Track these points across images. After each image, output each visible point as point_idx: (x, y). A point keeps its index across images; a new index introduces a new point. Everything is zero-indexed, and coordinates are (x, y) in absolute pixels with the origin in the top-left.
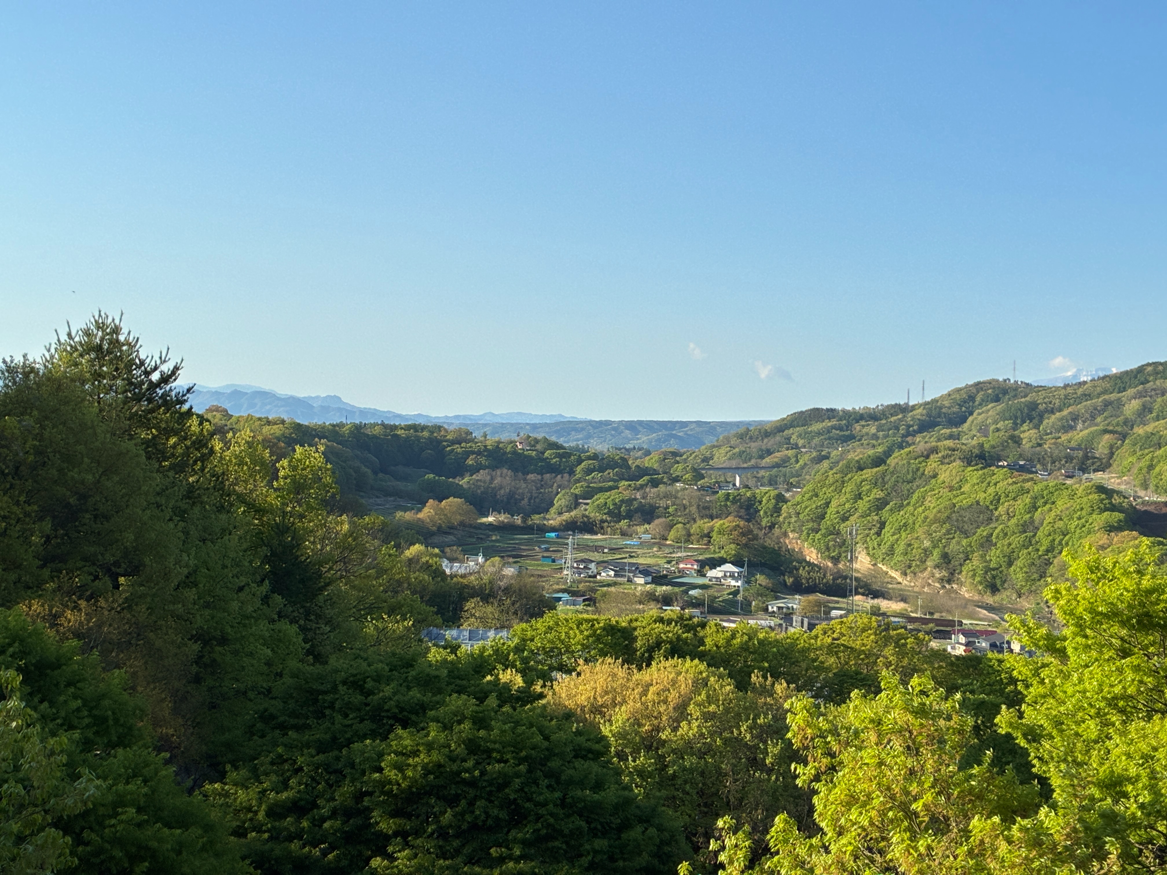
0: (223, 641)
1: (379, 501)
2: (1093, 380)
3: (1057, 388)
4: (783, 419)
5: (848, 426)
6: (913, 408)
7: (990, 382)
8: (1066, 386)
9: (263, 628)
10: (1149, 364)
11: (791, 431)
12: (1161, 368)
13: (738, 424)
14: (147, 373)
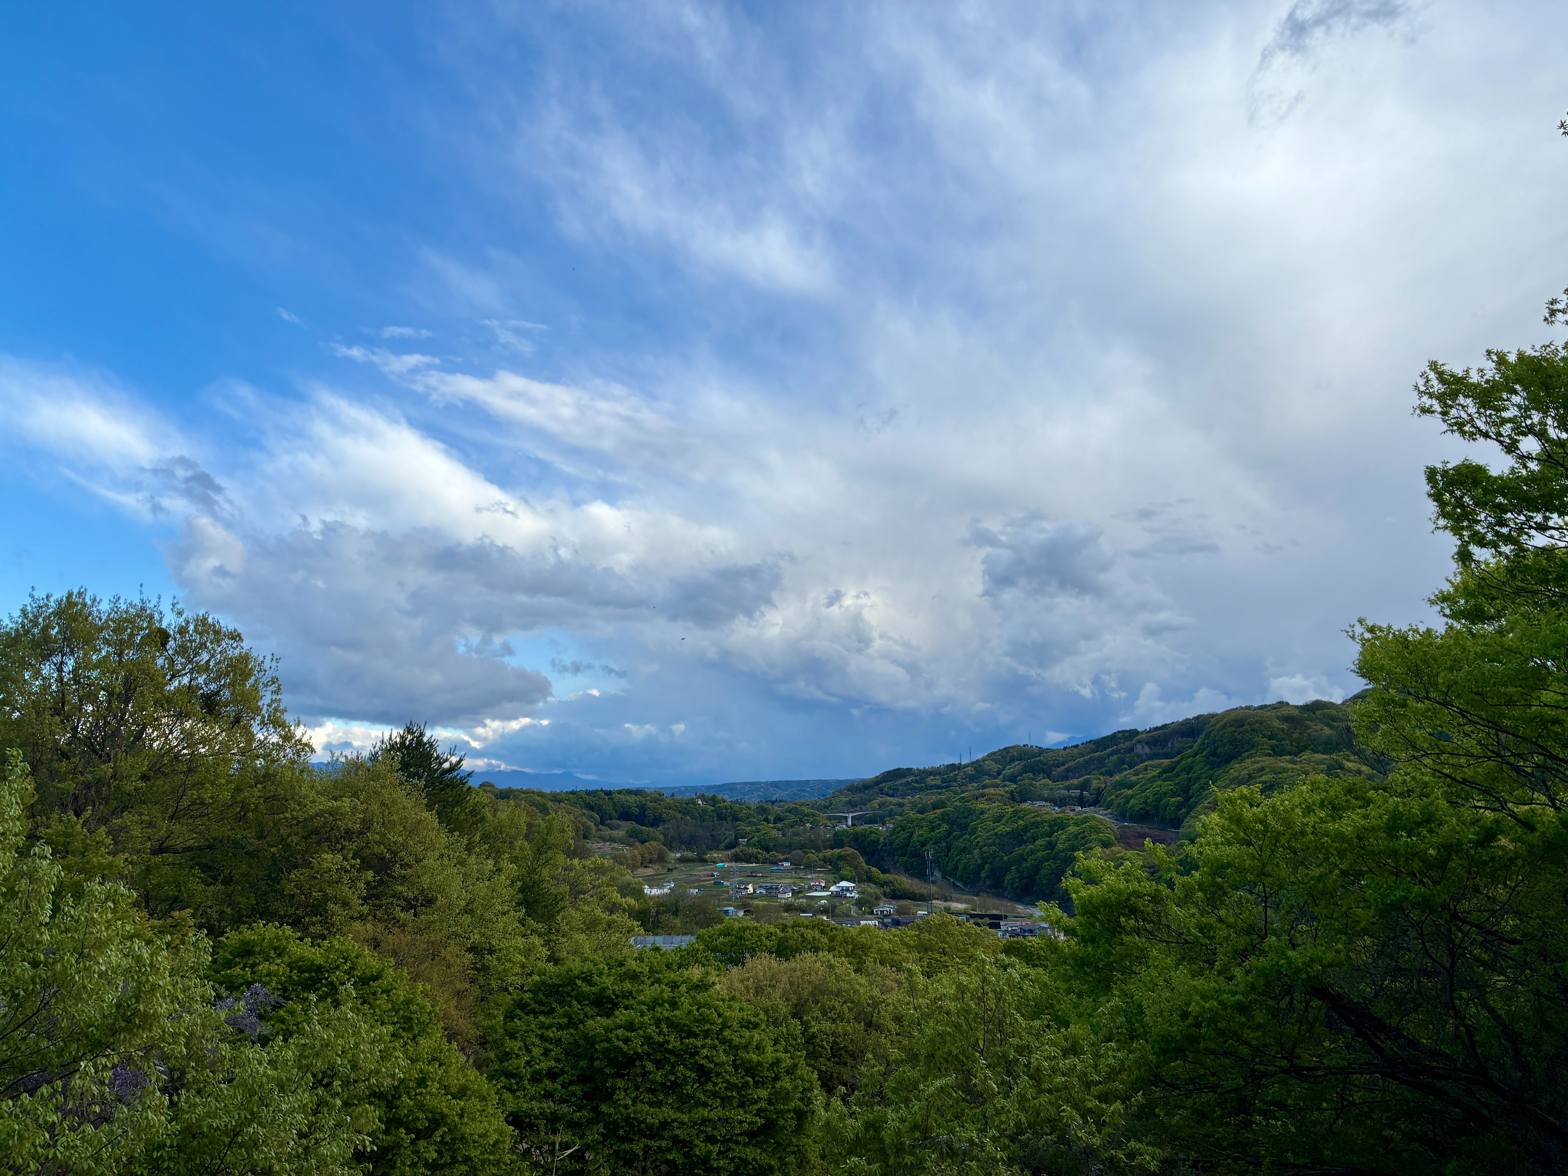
0: (491, 952)
1: (599, 845)
2: (1083, 744)
3: (1058, 750)
4: (877, 777)
5: (922, 780)
6: (966, 766)
7: (1014, 747)
8: (1065, 749)
9: (520, 942)
10: (1119, 732)
11: (883, 785)
12: (1127, 734)
13: (847, 781)
14: (441, 764)
